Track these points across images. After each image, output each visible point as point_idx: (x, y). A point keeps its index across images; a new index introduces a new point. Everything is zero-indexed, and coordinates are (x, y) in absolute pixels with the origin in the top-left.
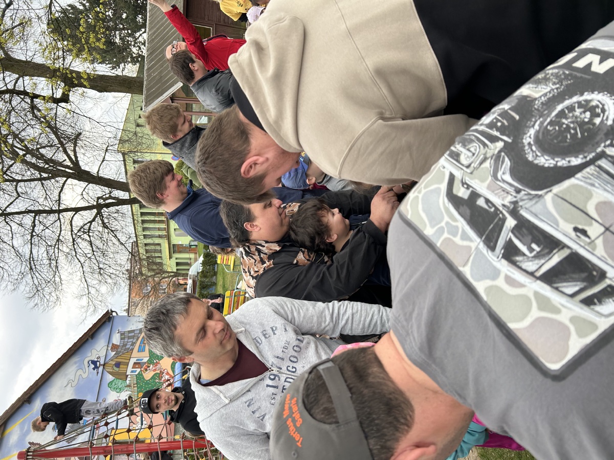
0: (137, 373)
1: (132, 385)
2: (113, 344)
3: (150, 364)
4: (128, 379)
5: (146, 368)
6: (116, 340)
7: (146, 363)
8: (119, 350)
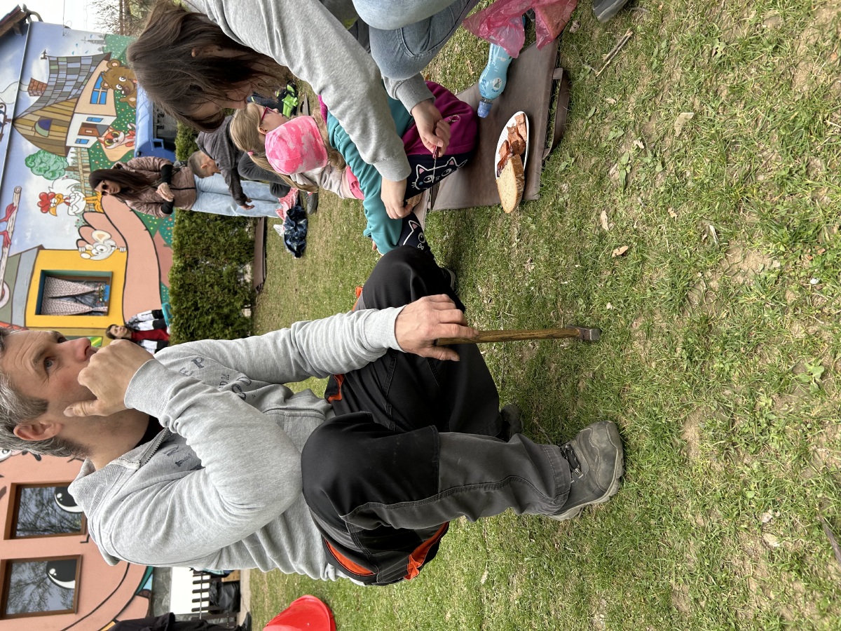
0: (89, 145)
1: (80, 167)
2: (33, 81)
3: (120, 130)
4: (70, 155)
5: (110, 137)
6: (39, 71)
7: (108, 127)
8: (48, 93)
